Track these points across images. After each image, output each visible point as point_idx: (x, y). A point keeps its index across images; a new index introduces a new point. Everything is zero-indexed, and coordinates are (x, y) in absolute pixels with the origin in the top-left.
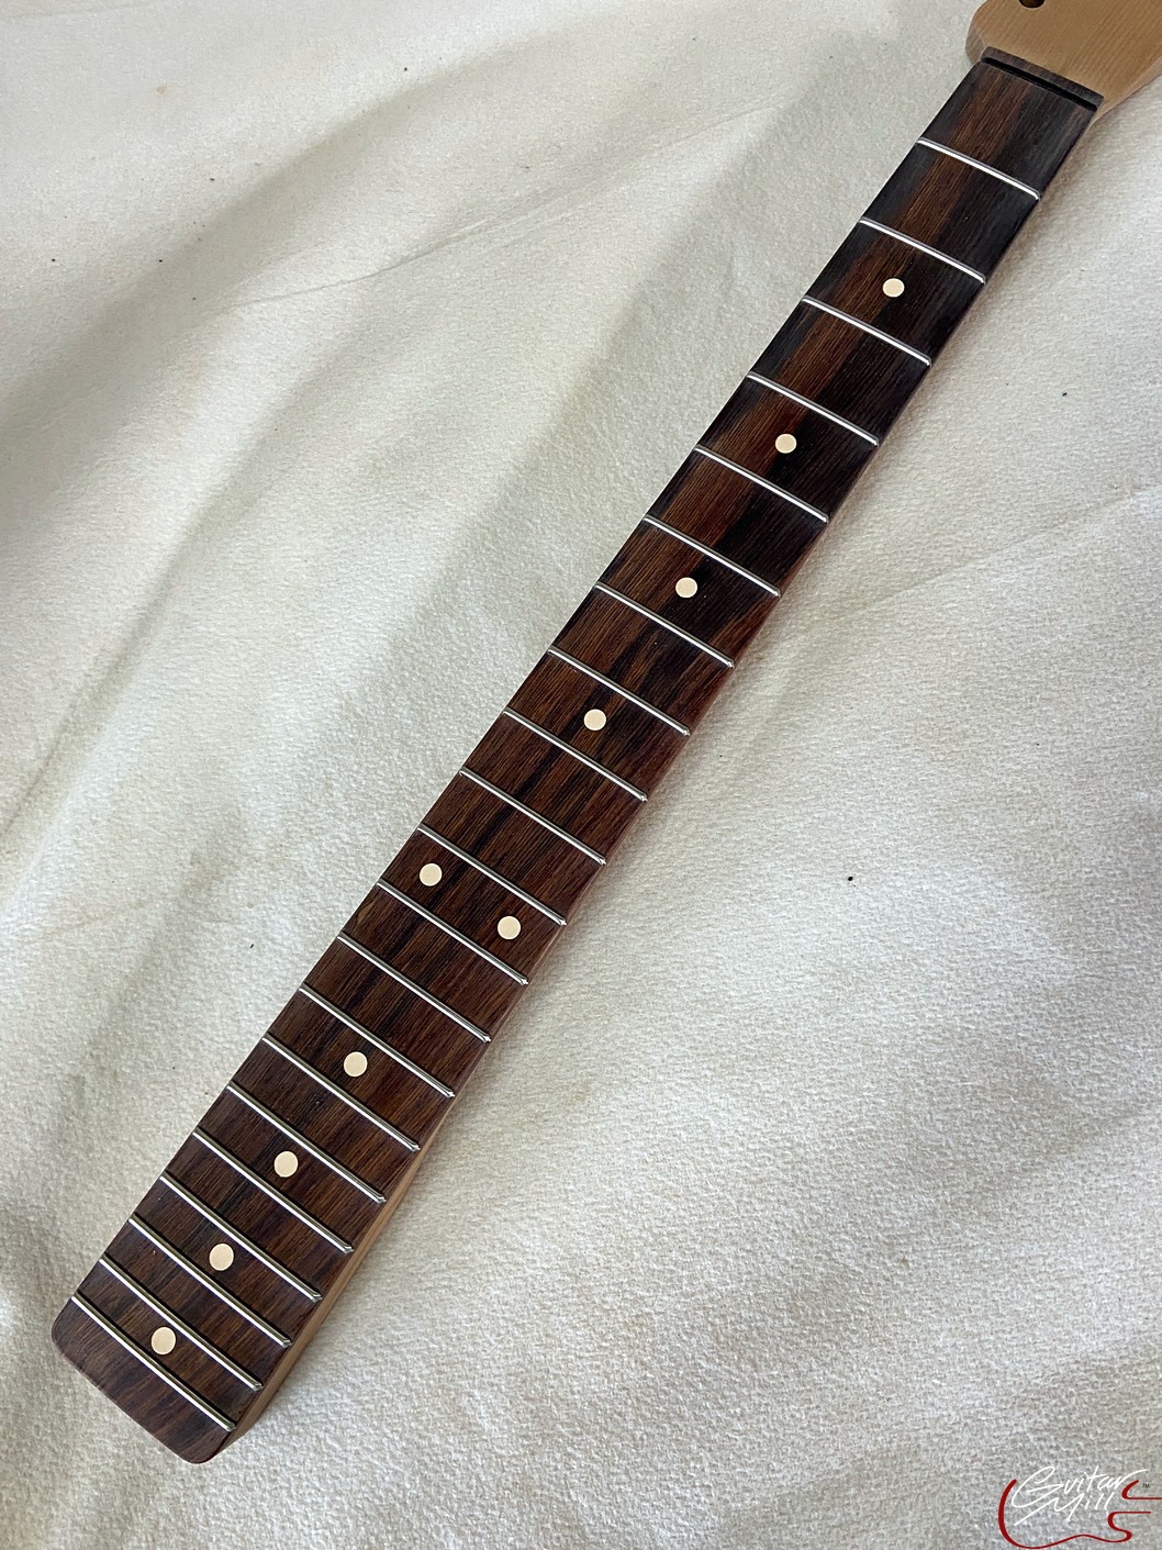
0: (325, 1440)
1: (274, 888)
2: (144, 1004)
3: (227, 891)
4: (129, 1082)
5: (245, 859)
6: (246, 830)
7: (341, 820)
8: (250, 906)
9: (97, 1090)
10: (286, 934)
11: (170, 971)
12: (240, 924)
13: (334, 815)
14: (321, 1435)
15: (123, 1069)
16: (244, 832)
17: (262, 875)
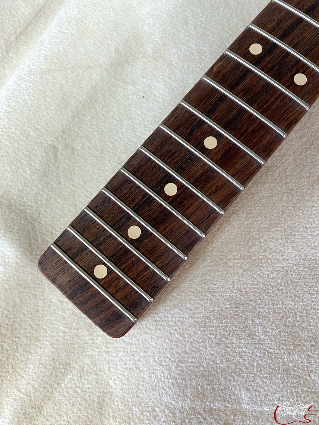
0: (174, 334)
1: (156, 70)
2: (89, 117)
3: (132, 69)
4: (80, 154)
5: (141, 55)
6: (142, 41)
7: (192, 39)
8: (143, 77)
9: (64, 155)
10: (161, 92)
11: (102, 104)
12: (138, 85)
13: (189, 37)
14: (173, 332)
15: (77, 147)
16: (141, 42)
17: (149, 63)
